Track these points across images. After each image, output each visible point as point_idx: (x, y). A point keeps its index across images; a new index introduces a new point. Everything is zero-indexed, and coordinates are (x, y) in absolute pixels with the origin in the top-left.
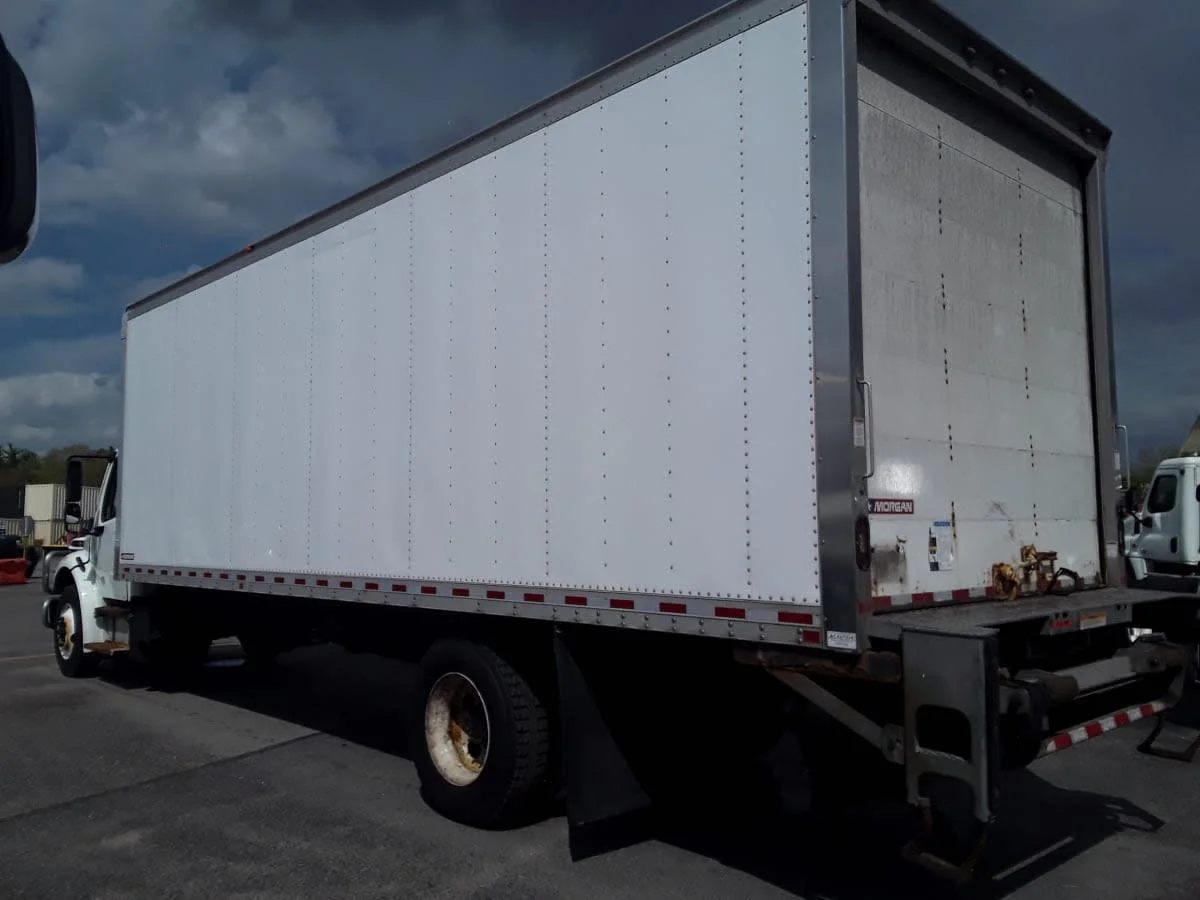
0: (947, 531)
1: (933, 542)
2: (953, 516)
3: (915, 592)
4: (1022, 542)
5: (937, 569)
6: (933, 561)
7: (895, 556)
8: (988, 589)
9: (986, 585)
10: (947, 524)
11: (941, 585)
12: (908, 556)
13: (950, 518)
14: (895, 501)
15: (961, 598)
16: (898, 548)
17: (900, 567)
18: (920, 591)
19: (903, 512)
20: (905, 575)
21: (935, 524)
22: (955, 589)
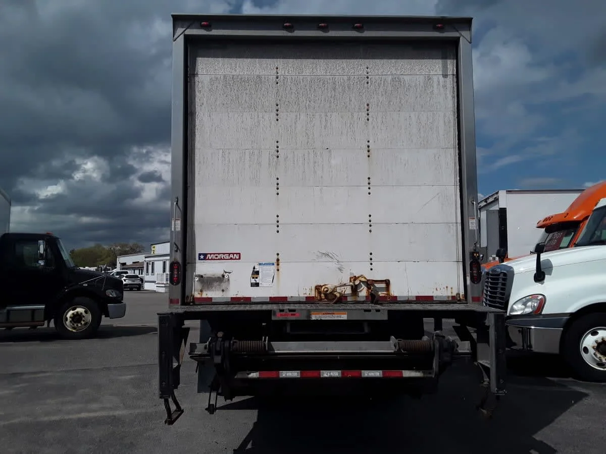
0: (271, 267)
1: (256, 273)
2: (278, 260)
3: (234, 296)
5: (257, 286)
6: (254, 282)
8: (308, 298)
9: (307, 295)
10: (272, 264)
11: (260, 294)
12: (231, 280)
13: (275, 261)
14: (223, 254)
16: (223, 276)
17: (224, 284)
18: (239, 296)
19: (231, 259)
20: (227, 288)
21: (260, 264)
22: (273, 296)
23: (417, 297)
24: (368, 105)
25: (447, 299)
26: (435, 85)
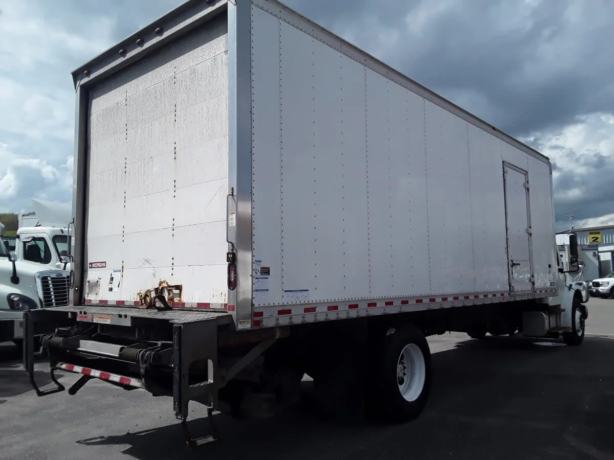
0: (119, 274)
1: (112, 279)
2: (123, 267)
3: (101, 299)
4: (160, 279)
5: (111, 291)
6: (110, 287)
7: (97, 284)
8: (136, 302)
9: (135, 300)
10: (120, 271)
11: (112, 298)
12: (101, 285)
13: (122, 268)
14: (99, 263)
15: (120, 304)
16: (98, 282)
17: (98, 289)
18: (103, 299)
19: (102, 267)
20: (98, 292)
21: (114, 271)
22: (118, 300)
23: (198, 304)
24: (175, 106)
25: (220, 308)
26: (219, 64)
